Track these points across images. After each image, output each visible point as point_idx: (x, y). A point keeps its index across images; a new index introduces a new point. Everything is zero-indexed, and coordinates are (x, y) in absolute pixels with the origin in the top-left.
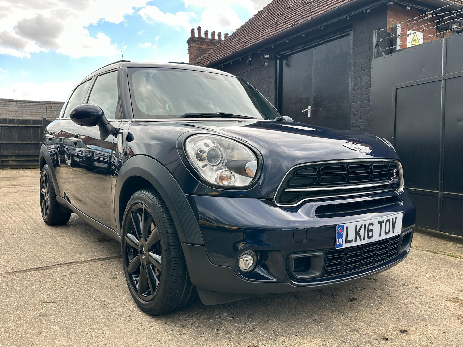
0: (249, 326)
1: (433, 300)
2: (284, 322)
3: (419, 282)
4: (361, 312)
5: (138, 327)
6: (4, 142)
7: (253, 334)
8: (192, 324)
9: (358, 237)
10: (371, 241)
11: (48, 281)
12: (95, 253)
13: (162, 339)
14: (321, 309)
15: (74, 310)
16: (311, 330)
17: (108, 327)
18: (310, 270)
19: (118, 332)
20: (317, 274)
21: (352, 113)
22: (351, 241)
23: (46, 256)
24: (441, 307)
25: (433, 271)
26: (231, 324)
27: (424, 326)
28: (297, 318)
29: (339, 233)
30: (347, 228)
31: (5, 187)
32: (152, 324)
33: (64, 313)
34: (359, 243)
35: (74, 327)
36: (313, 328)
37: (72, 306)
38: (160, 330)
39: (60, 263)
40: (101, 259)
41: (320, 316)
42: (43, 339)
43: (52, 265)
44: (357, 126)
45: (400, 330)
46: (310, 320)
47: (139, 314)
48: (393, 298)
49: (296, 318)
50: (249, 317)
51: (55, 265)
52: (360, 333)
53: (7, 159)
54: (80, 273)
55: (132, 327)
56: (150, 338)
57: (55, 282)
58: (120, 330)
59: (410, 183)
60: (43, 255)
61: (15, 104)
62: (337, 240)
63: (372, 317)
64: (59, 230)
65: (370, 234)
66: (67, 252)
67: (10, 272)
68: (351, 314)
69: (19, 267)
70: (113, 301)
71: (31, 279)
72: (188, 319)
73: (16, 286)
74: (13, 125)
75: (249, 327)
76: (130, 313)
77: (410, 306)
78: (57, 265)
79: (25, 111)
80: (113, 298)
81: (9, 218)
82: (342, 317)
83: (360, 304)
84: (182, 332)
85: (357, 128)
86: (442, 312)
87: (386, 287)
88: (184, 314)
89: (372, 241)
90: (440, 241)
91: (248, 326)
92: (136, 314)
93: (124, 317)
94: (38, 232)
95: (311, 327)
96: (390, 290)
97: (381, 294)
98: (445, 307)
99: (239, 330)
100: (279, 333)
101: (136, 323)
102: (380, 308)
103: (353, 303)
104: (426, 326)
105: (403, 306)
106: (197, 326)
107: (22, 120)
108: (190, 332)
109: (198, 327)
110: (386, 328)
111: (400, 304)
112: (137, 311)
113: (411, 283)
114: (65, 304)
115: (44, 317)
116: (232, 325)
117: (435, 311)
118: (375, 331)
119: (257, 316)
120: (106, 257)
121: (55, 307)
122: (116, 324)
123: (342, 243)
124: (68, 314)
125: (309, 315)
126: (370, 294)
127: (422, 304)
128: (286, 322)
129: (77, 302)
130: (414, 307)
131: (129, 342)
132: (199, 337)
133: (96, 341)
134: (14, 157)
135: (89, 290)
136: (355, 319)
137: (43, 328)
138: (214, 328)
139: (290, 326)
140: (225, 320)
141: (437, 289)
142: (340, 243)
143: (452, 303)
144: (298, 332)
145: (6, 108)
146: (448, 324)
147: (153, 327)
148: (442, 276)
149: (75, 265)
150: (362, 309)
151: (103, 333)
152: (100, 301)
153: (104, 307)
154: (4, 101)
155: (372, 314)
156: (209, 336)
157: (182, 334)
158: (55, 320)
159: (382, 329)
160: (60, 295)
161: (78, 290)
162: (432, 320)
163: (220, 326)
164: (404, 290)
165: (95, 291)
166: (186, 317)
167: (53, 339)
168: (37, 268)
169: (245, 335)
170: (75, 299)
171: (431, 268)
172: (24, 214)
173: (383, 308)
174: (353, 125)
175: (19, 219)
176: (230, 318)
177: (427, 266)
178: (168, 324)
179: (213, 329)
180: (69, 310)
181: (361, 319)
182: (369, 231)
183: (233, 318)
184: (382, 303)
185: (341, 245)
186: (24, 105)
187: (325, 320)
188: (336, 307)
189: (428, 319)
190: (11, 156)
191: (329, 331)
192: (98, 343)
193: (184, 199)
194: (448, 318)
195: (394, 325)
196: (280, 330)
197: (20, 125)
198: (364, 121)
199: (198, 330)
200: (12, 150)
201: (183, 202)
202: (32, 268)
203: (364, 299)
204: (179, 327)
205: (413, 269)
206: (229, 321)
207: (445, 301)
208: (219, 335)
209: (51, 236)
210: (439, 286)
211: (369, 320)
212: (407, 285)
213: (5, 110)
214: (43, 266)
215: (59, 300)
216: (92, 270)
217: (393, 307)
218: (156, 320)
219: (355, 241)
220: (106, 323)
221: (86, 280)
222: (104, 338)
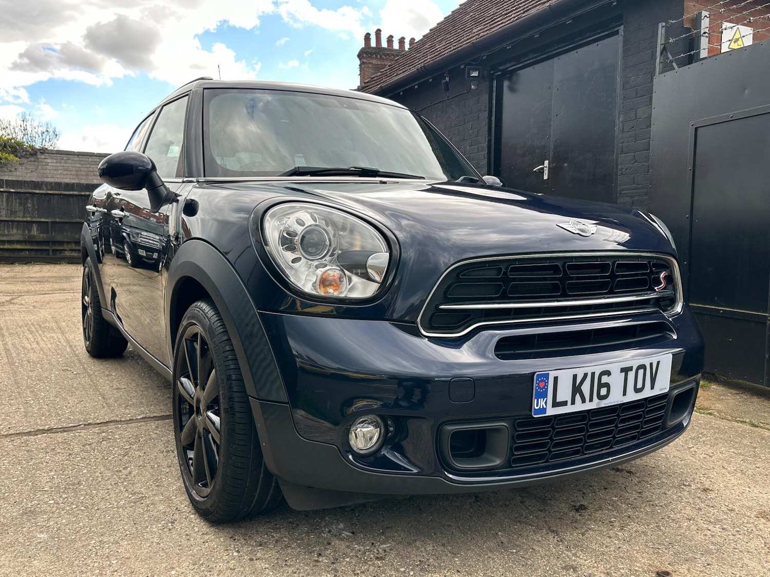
0: (377, 550)
1: (732, 515)
2: (443, 545)
3: (712, 480)
4: (591, 533)
5: (181, 542)
6: (57, 220)
7: (381, 565)
8: (277, 541)
9: (578, 397)
10: (604, 403)
11: (59, 453)
12: (152, 407)
13: (216, 566)
14: (516, 523)
15: (82, 507)
16: (488, 562)
17: (130, 540)
18: (485, 455)
19: (145, 549)
20: (498, 462)
21: (619, 173)
22: (564, 403)
23: (70, 410)
24: (746, 529)
25: (742, 460)
26: (347, 544)
27: (706, 565)
28: (469, 539)
29: (540, 388)
30: (556, 379)
31: (48, 292)
32: (207, 537)
33: (65, 511)
34: (579, 407)
35: (73, 537)
36: (493, 559)
37: (82, 498)
38: (218, 549)
39: (89, 422)
40: (159, 417)
41: (513, 537)
42: (13, 555)
43: (75, 425)
44: (628, 195)
45: (657, 570)
46: (492, 544)
47: (191, 518)
48: (657, 508)
49: (467, 539)
50: (383, 533)
51: (80, 425)
52: (579, 572)
53: (62, 248)
54: (115, 440)
55: (171, 542)
56: (196, 564)
57: (70, 454)
58: (149, 546)
59: (716, 298)
60: (66, 407)
61: (76, 158)
62: (536, 400)
63: (610, 543)
64: (107, 366)
65: (604, 391)
66: (106, 404)
67: (3, 435)
68: (571, 536)
69: (20, 427)
70: (154, 493)
71: (32, 448)
72: (272, 531)
73: (4, 458)
74: (71, 193)
75: (377, 552)
76: (176, 516)
77: (686, 524)
78: (82, 426)
79: (91, 169)
80: (156, 488)
81: (35, 343)
82: (552, 539)
83: (593, 517)
84: (256, 554)
85: (628, 199)
86: (745, 540)
87: (647, 487)
88: (268, 522)
89: (607, 404)
90: (767, 405)
91: (375, 551)
92: (185, 518)
93: (163, 522)
94: (72, 367)
95: (490, 557)
96: (653, 494)
97: (635, 499)
98: (752, 530)
99: (357, 557)
100: (428, 565)
101: (180, 534)
102: (628, 527)
103: (580, 515)
104: (708, 565)
105: (672, 524)
106: (285, 546)
107: (86, 184)
108: (270, 555)
109: (287, 547)
110: (630, 566)
111: (667, 519)
112: (188, 513)
113: (696, 481)
114: (72, 494)
115: (29, 516)
116: (348, 547)
117: (731, 537)
118: (608, 571)
119: (396, 532)
120: (168, 414)
121: (53, 499)
122: (145, 534)
123: (545, 407)
124: (70, 512)
125: (493, 534)
126: (614, 498)
127: (710, 522)
128: (446, 545)
129: (93, 492)
130: (693, 527)
131: (157, 568)
132: (282, 567)
133: (101, 564)
134: (73, 245)
135: (120, 471)
136: (576, 546)
137: (21, 535)
138: (313, 551)
139: (453, 553)
140: (338, 536)
141: (744, 494)
142: (541, 407)
143: (768, 523)
144: (465, 565)
145: (62, 165)
146: (752, 564)
147: (207, 544)
148: (758, 469)
149: (112, 426)
150: (593, 527)
151: (118, 550)
152: (133, 491)
153: (135, 503)
154: (60, 154)
155: (610, 537)
156: (302, 564)
157: (255, 559)
158: (46, 522)
159: (623, 568)
160: (69, 477)
161: (102, 469)
162: (723, 554)
163: (325, 548)
164: (680, 494)
165: (130, 473)
166: (269, 528)
167: (30, 557)
168: (49, 430)
169: (366, 567)
170: (91, 486)
171: (740, 454)
172: (60, 337)
173: (633, 526)
174: (620, 194)
175: (50, 346)
176: (348, 534)
177: (733, 450)
178: (235, 540)
179: (311, 553)
180: (74, 506)
181: (588, 546)
182: (601, 385)
183: (353, 533)
184: (634, 517)
185: (543, 410)
186: (90, 160)
187: (520, 545)
188: (546, 522)
189: (716, 553)
190: (68, 243)
191: (523, 566)
192: (104, 568)
193: (255, 320)
194: (755, 552)
195: (648, 560)
196: (431, 560)
197: (83, 193)
198: (640, 186)
199: (284, 553)
200: (69, 234)
201: (253, 324)
202: (41, 428)
203: (600, 508)
204: (252, 546)
205: (705, 454)
206: (345, 538)
207: (755, 518)
208: (318, 564)
209: (89, 376)
210: (748, 489)
211: (602, 549)
212: (687, 484)
213: (61, 168)
214: (60, 427)
215: (65, 487)
216: (137, 435)
217: (652, 526)
218: (217, 531)
219: (573, 403)
220: (128, 533)
221: (122, 453)
222: (117, 559)
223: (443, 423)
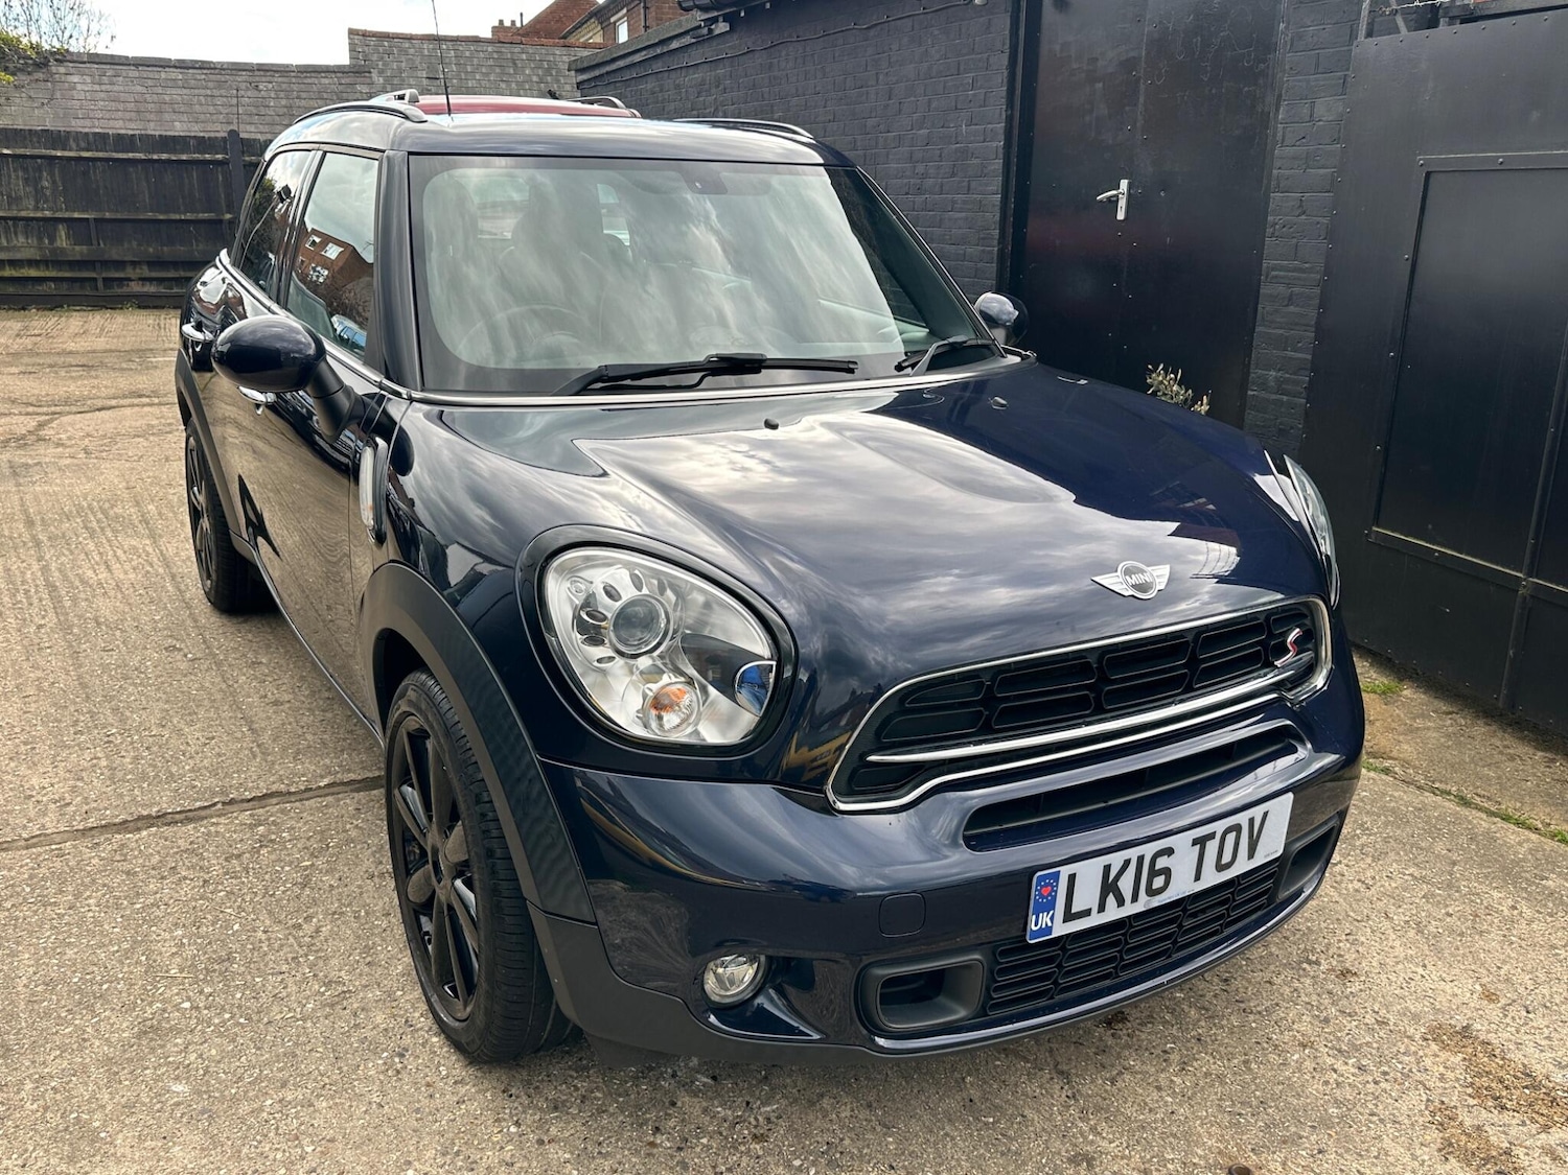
0: (756, 1119)
1: (1381, 1034)
2: (869, 1106)
3: (1360, 949)
4: (1127, 1077)
5: (419, 1101)
6: (108, 215)
7: (761, 1153)
8: (584, 1099)
9: (1111, 899)
11: (185, 878)
12: (345, 756)
13: (481, 1159)
14: (999, 1053)
15: (241, 1017)
16: (944, 1146)
17: (333, 1097)
18: (941, 999)
19: (359, 1119)
20: (961, 1013)
21: (1269, 231)
22: (1087, 913)
23: (191, 762)
24: (1400, 1066)
25: (1423, 897)
26: (704, 1104)
27: (1316, 1152)
28: (915, 1091)
29: (1042, 897)
30: (1072, 878)
32: (463, 1090)
33: (212, 1028)
34: (1113, 913)
35: (233, 1091)
36: (953, 1139)
37: (238, 996)
38: (483, 1118)
39: (231, 796)
40: (359, 782)
41: (991, 1086)
42: (137, 1134)
43: (206, 804)
44: (1282, 281)
45: (1231, 1163)
46: (952, 1103)
47: (433, 1046)
48: (1252, 1017)
49: (912, 1091)
50: (766, 1078)
51: (215, 804)
52: (1097, 1170)
53: (122, 275)
54: (283, 842)
55: (401, 1101)
56: (448, 1153)
57: (205, 881)
58: (365, 1112)
59: (1430, 526)
60: (184, 755)
61: (134, 73)
62: (1034, 917)
63: (1157, 1101)
64: (250, 636)
65: (1159, 882)
66: (259, 746)
67: (76, 830)
68: (1092, 1086)
69: (106, 809)
70: (364, 982)
71: (135, 866)
72: (575, 1075)
73: (88, 893)
74: (131, 155)
75: (754, 1123)
76: (407, 1040)
77: (1296, 1057)
78: (219, 806)
79: (167, 98)
80: (367, 969)
81: (103, 568)
82: (1059, 1092)
83: (1134, 1039)
84: (548, 1130)
85: (1281, 289)
86: (1393, 1094)
87: (1241, 967)
88: (567, 1052)
89: (1164, 900)
90: (1498, 743)
91: (752, 1120)
92: (423, 1045)
93: (385, 1054)
94: (183, 641)
95: (947, 1134)
96: (1250, 982)
97: (1215, 996)
98: (1410, 1071)
99: (721, 1134)
100: (841, 1153)
101: (416, 1083)
102: (1195, 1064)
103: (1113, 1035)
104: (1320, 1152)
105: (1272, 1057)
106: (597, 1110)
107: (160, 136)
108: (572, 1131)
109: (601, 1111)
110: (1186, 1154)
111: (1265, 1045)
112: (427, 1032)
113: (1331, 952)
114: (220, 985)
115: (152, 1040)
116: (705, 1111)
117: (1371, 1087)
118: (1147, 1166)
119: (790, 1076)
120: (377, 774)
121: (189, 999)
122: (356, 1083)
123: (1050, 924)
124: (222, 1029)
125: (956, 1081)
126: (1178, 995)
127: (1340, 1051)
128: (874, 1105)
129: (257, 980)
130: (1307, 1063)
131: (383, 1164)
132: (593, 1158)
133: (287, 1154)
134: (145, 268)
135: (300, 926)
136: (1098, 1109)
137: (143, 1087)
138: (646, 1122)
139: (885, 1126)
140: (688, 1086)
141: (1413, 983)
142: (1044, 926)
143: (1441, 1054)
144: (903, 1153)
145: (104, 88)
146: (1396, 1151)
147: (463, 1107)
148: (1448, 919)
149: (273, 808)
150: (1132, 1063)
151: (313, 1122)
152: (326, 977)
153: (332, 1006)
154: (97, 64)
155: (1159, 1088)
156: (626, 1153)
157: (546, 1141)
158: (183, 1055)
159: (1173, 1160)
160: (210, 943)
161: (268, 922)
162: (1351, 1127)
163: (666, 1114)
164: (1296, 985)
165: (318, 931)
166: (570, 1067)
167: (165, 1138)
168: (159, 817)
169: (735, 1158)
170: (252, 966)
171: (1423, 879)
172: (150, 550)
173: (1205, 1063)
174: (1267, 277)
175: (132, 576)
176: (705, 1080)
177: (1411, 870)
178: (511, 1096)
179: (641, 1125)
180: (227, 1016)
181: (1118, 1110)
182: (1154, 874)
183: (714, 1078)
184: (1208, 1039)
185: (1049, 930)
186: (163, 75)
187: (1001, 1108)
188: (1051, 1051)
189: (1338, 1123)
190: (134, 264)
191: (1003, 1154)
192: (292, 1163)
193: (532, 772)
194: (1406, 1121)
195: (1218, 1141)
196: (847, 1142)
197: (155, 157)
198: (1307, 265)
199: (595, 1125)
200: (134, 244)
201: (530, 781)
202: (145, 813)
203: (1151, 1019)
204: (541, 1109)
205: (1359, 881)
206: (700, 1090)
207: (1420, 1042)
208: (655, 1151)
209: (219, 664)
210: (1420, 970)
211: (1142, 1117)
212: (1314, 958)
213: (103, 95)
214: (178, 809)
215: (206, 968)
216: (322, 832)
217: (1236, 1061)
218: (479, 1075)
219: (1102, 908)
220: (327, 1081)
221: (299, 880)
222: (312, 1142)
223: (870, 964)
